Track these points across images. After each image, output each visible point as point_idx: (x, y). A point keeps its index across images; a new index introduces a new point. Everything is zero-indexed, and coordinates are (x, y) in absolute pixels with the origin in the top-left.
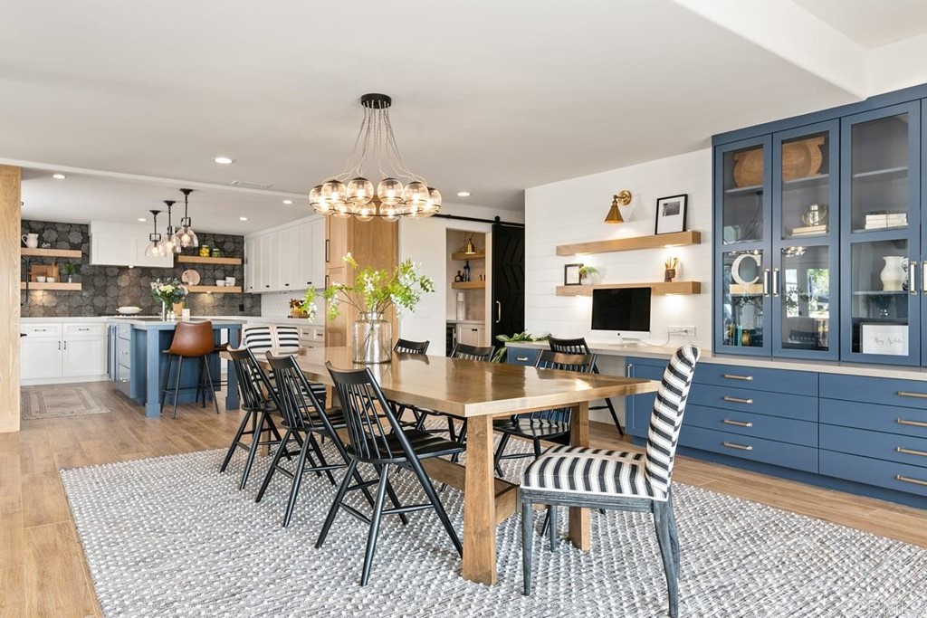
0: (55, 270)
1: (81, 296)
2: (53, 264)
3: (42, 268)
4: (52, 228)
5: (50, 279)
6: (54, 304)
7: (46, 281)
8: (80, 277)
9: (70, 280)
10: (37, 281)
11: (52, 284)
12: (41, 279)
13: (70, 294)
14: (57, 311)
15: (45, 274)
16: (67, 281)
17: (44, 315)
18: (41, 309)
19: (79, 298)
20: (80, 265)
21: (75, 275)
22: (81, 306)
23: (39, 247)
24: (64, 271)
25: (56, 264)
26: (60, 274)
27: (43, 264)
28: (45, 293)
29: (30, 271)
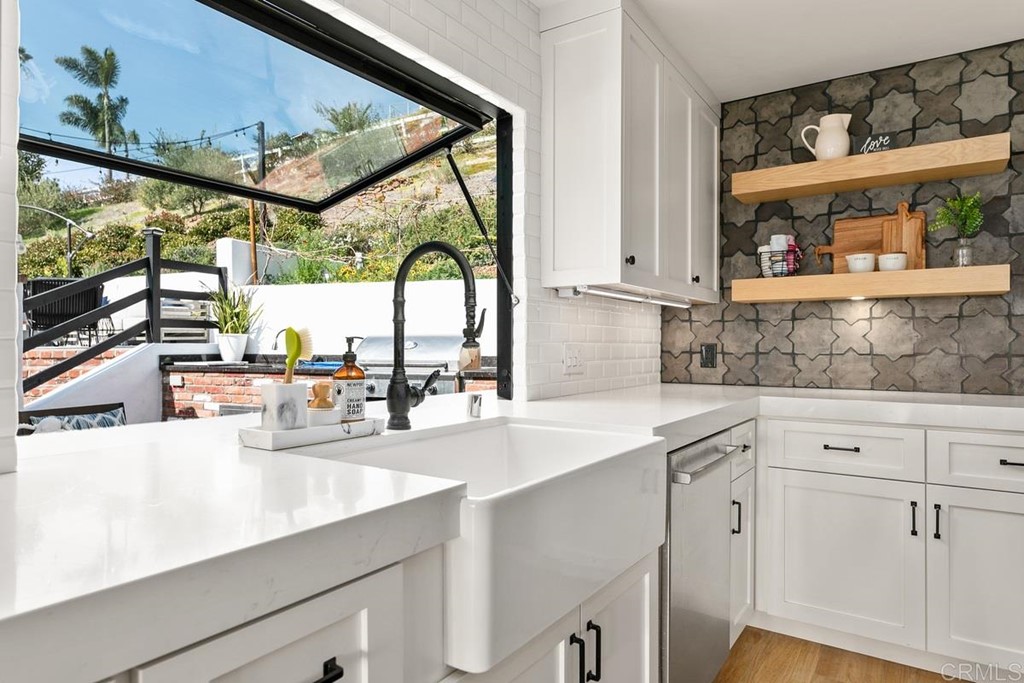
0: (909, 229)
1: (1009, 316)
2: (903, 208)
3: (867, 228)
4: (898, 89)
5: (890, 261)
6: (907, 348)
7: (876, 268)
8: (1004, 243)
9: (963, 254)
10: (846, 270)
11: (898, 275)
12: (860, 261)
13: (968, 307)
14: (919, 372)
15: (876, 247)
16: (952, 262)
17: (874, 385)
18: (866, 365)
19: (999, 324)
20: (1004, 201)
21: (986, 241)
22: (1008, 356)
23: (853, 150)
24: (941, 228)
25: (912, 209)
26: (926, 240)
27: (871, 212)
28: (878, 310)
29: (829, 242)
